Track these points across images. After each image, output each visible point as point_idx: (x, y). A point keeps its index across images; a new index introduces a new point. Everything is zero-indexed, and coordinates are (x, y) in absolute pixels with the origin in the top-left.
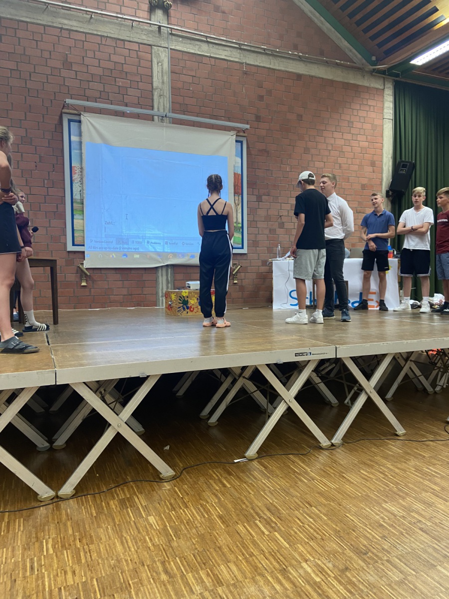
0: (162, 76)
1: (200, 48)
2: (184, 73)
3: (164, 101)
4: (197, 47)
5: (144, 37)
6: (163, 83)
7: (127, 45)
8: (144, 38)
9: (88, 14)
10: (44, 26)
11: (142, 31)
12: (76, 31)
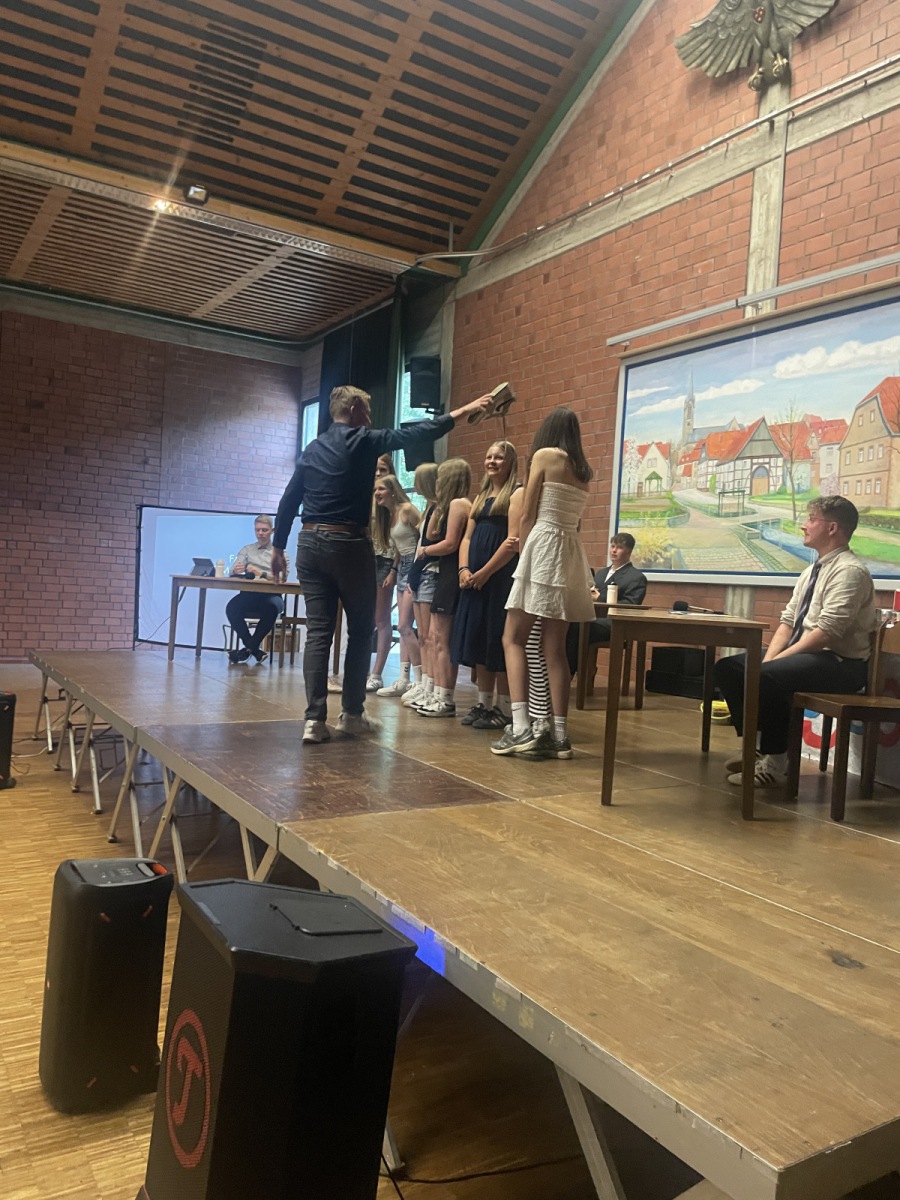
0: (767, 219)
1: (849, 111)
2: (811, 188)
3: (765, 269)
4: (843, 113)
5: (742, 160)
6: (767, 232)
7: (715, 195)
8: (744, 162)
9: (666, 175)
10: (615, 230)
11: (742, 150)
12: (650, 214)
